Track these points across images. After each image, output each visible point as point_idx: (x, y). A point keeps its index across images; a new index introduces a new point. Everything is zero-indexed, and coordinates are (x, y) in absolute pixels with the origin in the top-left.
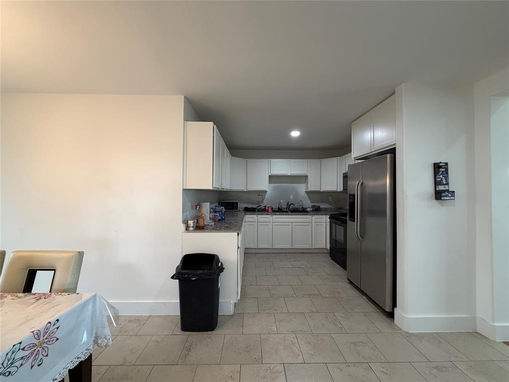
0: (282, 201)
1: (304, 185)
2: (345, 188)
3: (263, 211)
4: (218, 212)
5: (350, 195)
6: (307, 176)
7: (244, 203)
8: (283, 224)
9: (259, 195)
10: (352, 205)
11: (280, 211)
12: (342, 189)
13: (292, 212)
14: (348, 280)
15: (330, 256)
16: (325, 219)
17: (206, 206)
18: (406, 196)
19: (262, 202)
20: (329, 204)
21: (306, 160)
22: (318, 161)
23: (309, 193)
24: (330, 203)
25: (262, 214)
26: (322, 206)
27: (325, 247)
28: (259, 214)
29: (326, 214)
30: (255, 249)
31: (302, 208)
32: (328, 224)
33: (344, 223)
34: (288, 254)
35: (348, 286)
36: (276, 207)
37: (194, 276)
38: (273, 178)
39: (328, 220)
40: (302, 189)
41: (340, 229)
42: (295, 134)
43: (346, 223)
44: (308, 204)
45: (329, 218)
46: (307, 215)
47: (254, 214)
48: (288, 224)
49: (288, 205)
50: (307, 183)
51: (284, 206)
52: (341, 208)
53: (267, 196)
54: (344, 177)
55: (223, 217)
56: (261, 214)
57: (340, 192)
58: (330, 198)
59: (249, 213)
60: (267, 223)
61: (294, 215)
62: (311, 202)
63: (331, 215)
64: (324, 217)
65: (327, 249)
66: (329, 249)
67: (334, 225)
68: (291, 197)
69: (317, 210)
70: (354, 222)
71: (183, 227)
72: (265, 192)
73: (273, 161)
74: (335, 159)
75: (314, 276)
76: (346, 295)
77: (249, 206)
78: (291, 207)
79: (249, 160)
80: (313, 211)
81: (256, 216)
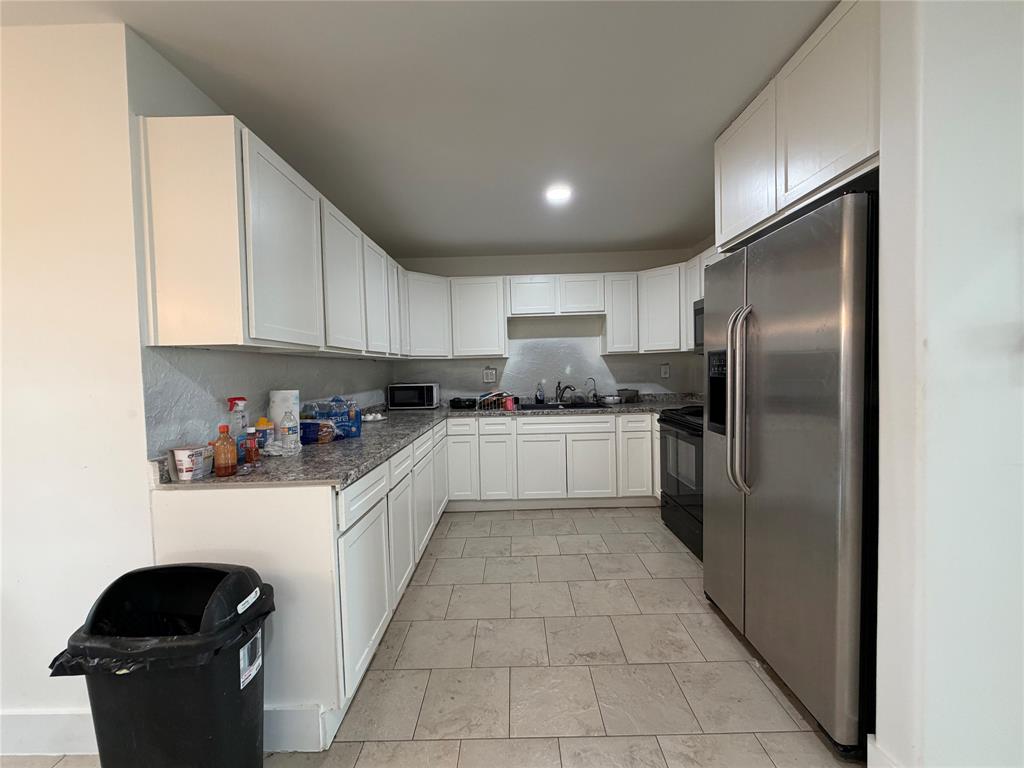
0: (544, 381)
1: (598, 340)
2: (698, 342)
3: (495, 405)
4: (336, 415)
5: (711, 354)
6: (605, 315)
7: (452, 388)
8: (542, 437)
9: (488, 368)
10: (718, 385)
11: (540, 405)
12: (691, 346)
13: (566, 406)
14: (708, 598)
15: (663, 519)
16: (647, 424)
17: (285, 400)
18: (925, 343)
19: (496, 384)
20: (663, 385)
21: (600, 276)
22: (633, 275)
23: (610, 358)
24: (663, 382)
25: (490, 416)
26: (645, 390)
27: (650, 494)
28: (482, 416)
29: (652, 411)
30: (476, 501)
31: (595, 396)
32: (657, 435)
33: (696, 433)
34: (557, 515)
35: (708, 619)
36: (527, 394)
37: (123, 662)
38: (517, 325)
39: (657, 426)
40: (592, 349)
41: (687, 450)
42: (559, 194)
43: (702, 436)
44: (609, 386)
45: (659, 420)
46: (603, 413)
47: (468, 416)
48: (553, 437)
49: (561, 390)
50: (605, 335)
51: (550, 393)
52: (692, 395)
53: (509, 369)
54: (695, 311)
55: (354, 429)
56: (486, 416)
57: (688, 353)
58: (663, 369)
59: (457, 413)
60: (503, 438)
61: (572, 414)
62: (618, 382)
63: (663, 412)
64: (647, 417)
65: (656, 498)
66: (660, 498)
67: (671, 440)
68: (568, 370)
69: (630, 401)
70: (724, 433)
71: (151, 472)
72: (502, 360)
73: (516, 279)
74: (674, 269)
75: (613, 584)
76: (699, 658)
77: (464, 395)
78: (568, 394)
79: (456, 281)
80: (621, 402)
81: (473, 419)
